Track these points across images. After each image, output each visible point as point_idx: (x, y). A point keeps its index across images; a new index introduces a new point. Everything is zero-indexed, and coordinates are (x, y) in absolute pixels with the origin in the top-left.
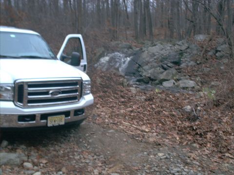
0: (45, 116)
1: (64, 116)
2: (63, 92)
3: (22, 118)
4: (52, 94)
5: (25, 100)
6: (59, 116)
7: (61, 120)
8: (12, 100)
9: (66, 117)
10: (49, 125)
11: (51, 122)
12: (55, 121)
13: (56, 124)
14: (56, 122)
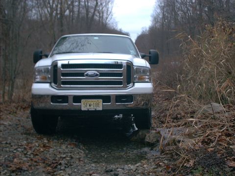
0: (78, 99)
1: (101, 101)
3: (55, 98)
6: (95, 100)
7: (98, 105)
8: (49, 81)
9: (103, 102)
10: (84, 108)
11: (85, 106)
12: (90, 105)
13: (92, 108)
14: (92, 107)
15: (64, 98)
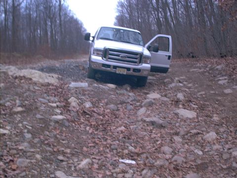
0: (115, 67)
2: (128, 57)
3: (104, 65)
4: (121, 57)
5: (107, 57)
6: (124, 69)
7: (124, 72)
8: (102, 56)
9: (127, 71)
10: (117, 72)
11: (118, 71)
12: (120, 71)
13: (121, 73)
15: (109, 66)
